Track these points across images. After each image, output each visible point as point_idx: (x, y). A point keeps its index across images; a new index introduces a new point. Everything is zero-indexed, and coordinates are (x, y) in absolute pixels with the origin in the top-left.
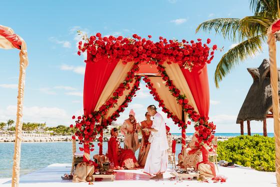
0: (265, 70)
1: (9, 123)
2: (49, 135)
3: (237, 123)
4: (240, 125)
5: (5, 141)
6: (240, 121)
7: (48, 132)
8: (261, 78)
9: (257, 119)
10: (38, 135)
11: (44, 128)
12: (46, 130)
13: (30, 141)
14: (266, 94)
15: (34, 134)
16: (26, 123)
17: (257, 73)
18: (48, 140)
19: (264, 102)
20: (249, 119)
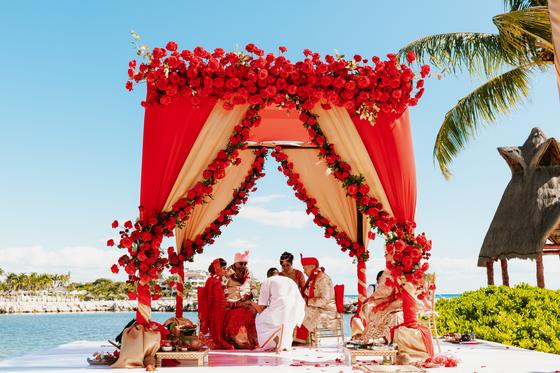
0: (536, 151)
2: (78, 299)
3: (480, 264)
4: (485, 269)
6: (486, 260)
7: (75, 292)
8: (528, 169)
9: (523, 256)
10: (54, 299)
11: (67, 284)
12: (70, 288)
13: (35, 311)
14: (540, 201)
15: (45, 298)
16: (29, 275)
17: (519, 156)
18: (75, 309)
19: (537, 219)
20: (504, 257)
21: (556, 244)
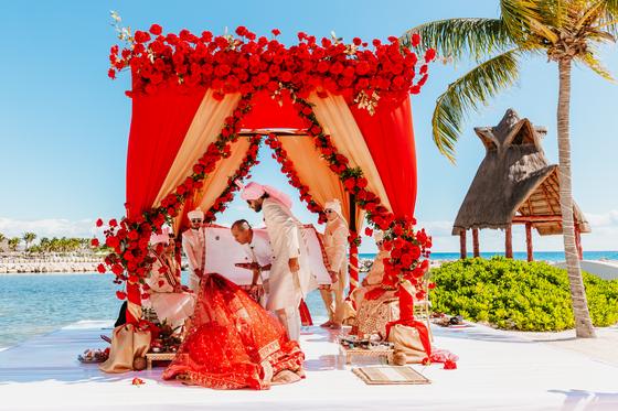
0: (509, 131)
1: (25, 239)
3: (454, 234)
4: (459, 237)
5: (19, 272)
6: (459, 229)
7: (100, 253)
8: (501, 147)
9: (494, 226)
10: (82, 259)
12: (95, 250)
13: (65, 271)
14: (511, 177)
15: (74, 258)
16: (60, 239)
17: (491, 135)
19: (508, 193)
20: (478, 225)
21: (523, 216)
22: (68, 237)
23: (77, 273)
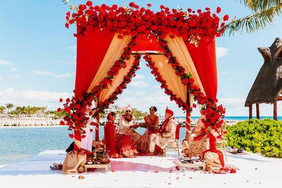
0: (277, 50)
1: (8, 107)
2: (51, 119)
3: (246, 106)
5: (5, 125)
6: (248, 104)
7: (50, 115)
8: (272, 59)
9: (267, 102)
10: (40, 119)
11: (46, 111)
12: (47, 113)
13: (30, 125)
14: (277, 75)
15: (35, 118)
16: (27, 107)
17: (269, 52)
18: (49, 124)
19: (275, 84)
20: (258, 102)
22: (32, 106)
23: (37, 126)
